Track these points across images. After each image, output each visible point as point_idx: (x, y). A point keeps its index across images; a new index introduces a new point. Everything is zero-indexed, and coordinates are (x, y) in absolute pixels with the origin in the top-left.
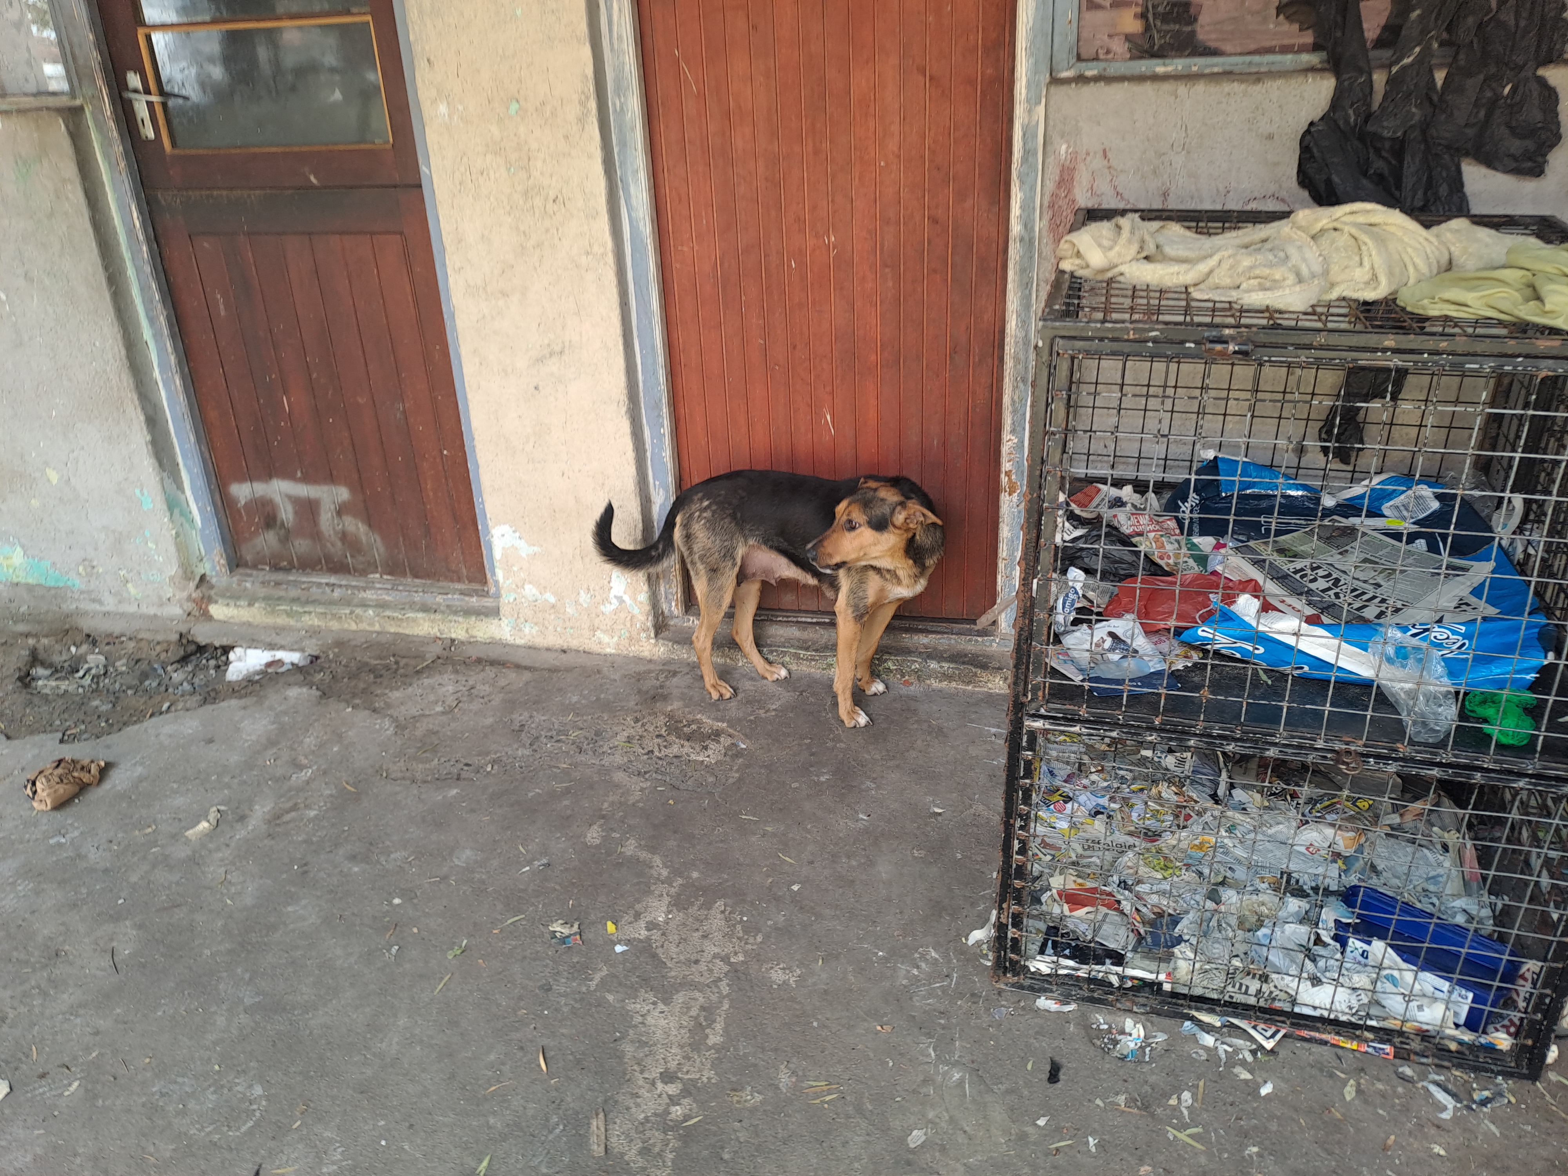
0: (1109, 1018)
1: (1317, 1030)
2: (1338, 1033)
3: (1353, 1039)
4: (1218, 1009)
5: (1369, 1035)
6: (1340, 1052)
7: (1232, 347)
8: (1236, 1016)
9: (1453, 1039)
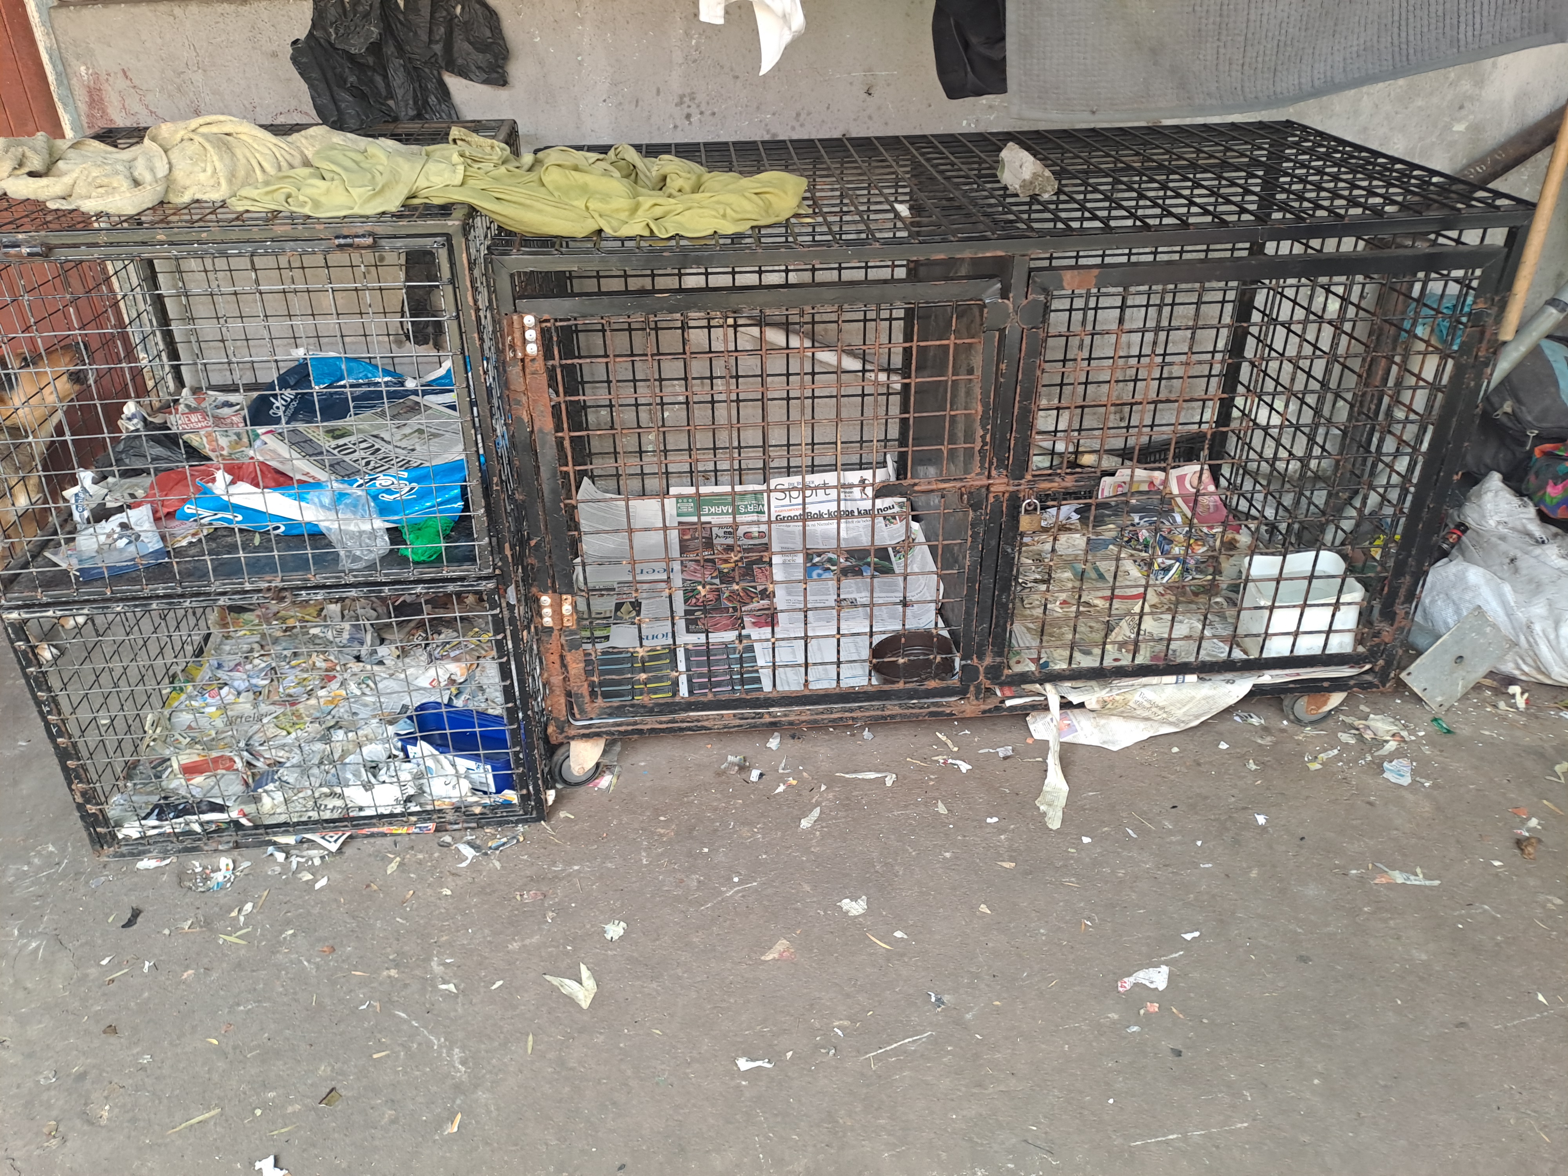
0: (205, 862)
1: (374, 825)
2: (391, 824)
3: (403, 826)
4: (291, 829)
5: (413, 819)
6: (399, 838)
7: (25, 250)
8: (308, 831)
9: (477, 804)
